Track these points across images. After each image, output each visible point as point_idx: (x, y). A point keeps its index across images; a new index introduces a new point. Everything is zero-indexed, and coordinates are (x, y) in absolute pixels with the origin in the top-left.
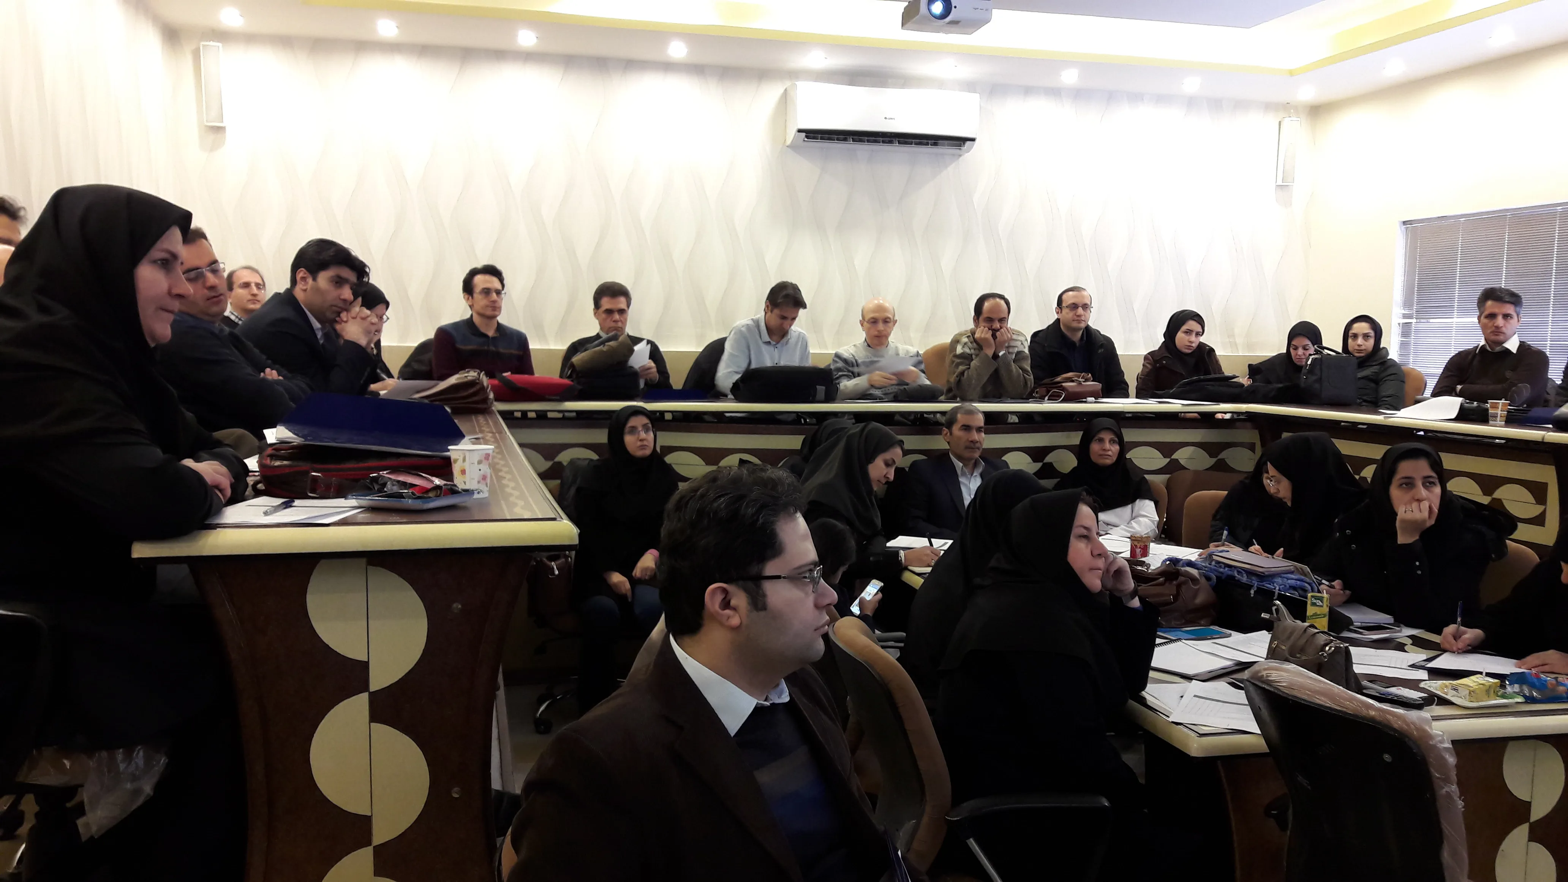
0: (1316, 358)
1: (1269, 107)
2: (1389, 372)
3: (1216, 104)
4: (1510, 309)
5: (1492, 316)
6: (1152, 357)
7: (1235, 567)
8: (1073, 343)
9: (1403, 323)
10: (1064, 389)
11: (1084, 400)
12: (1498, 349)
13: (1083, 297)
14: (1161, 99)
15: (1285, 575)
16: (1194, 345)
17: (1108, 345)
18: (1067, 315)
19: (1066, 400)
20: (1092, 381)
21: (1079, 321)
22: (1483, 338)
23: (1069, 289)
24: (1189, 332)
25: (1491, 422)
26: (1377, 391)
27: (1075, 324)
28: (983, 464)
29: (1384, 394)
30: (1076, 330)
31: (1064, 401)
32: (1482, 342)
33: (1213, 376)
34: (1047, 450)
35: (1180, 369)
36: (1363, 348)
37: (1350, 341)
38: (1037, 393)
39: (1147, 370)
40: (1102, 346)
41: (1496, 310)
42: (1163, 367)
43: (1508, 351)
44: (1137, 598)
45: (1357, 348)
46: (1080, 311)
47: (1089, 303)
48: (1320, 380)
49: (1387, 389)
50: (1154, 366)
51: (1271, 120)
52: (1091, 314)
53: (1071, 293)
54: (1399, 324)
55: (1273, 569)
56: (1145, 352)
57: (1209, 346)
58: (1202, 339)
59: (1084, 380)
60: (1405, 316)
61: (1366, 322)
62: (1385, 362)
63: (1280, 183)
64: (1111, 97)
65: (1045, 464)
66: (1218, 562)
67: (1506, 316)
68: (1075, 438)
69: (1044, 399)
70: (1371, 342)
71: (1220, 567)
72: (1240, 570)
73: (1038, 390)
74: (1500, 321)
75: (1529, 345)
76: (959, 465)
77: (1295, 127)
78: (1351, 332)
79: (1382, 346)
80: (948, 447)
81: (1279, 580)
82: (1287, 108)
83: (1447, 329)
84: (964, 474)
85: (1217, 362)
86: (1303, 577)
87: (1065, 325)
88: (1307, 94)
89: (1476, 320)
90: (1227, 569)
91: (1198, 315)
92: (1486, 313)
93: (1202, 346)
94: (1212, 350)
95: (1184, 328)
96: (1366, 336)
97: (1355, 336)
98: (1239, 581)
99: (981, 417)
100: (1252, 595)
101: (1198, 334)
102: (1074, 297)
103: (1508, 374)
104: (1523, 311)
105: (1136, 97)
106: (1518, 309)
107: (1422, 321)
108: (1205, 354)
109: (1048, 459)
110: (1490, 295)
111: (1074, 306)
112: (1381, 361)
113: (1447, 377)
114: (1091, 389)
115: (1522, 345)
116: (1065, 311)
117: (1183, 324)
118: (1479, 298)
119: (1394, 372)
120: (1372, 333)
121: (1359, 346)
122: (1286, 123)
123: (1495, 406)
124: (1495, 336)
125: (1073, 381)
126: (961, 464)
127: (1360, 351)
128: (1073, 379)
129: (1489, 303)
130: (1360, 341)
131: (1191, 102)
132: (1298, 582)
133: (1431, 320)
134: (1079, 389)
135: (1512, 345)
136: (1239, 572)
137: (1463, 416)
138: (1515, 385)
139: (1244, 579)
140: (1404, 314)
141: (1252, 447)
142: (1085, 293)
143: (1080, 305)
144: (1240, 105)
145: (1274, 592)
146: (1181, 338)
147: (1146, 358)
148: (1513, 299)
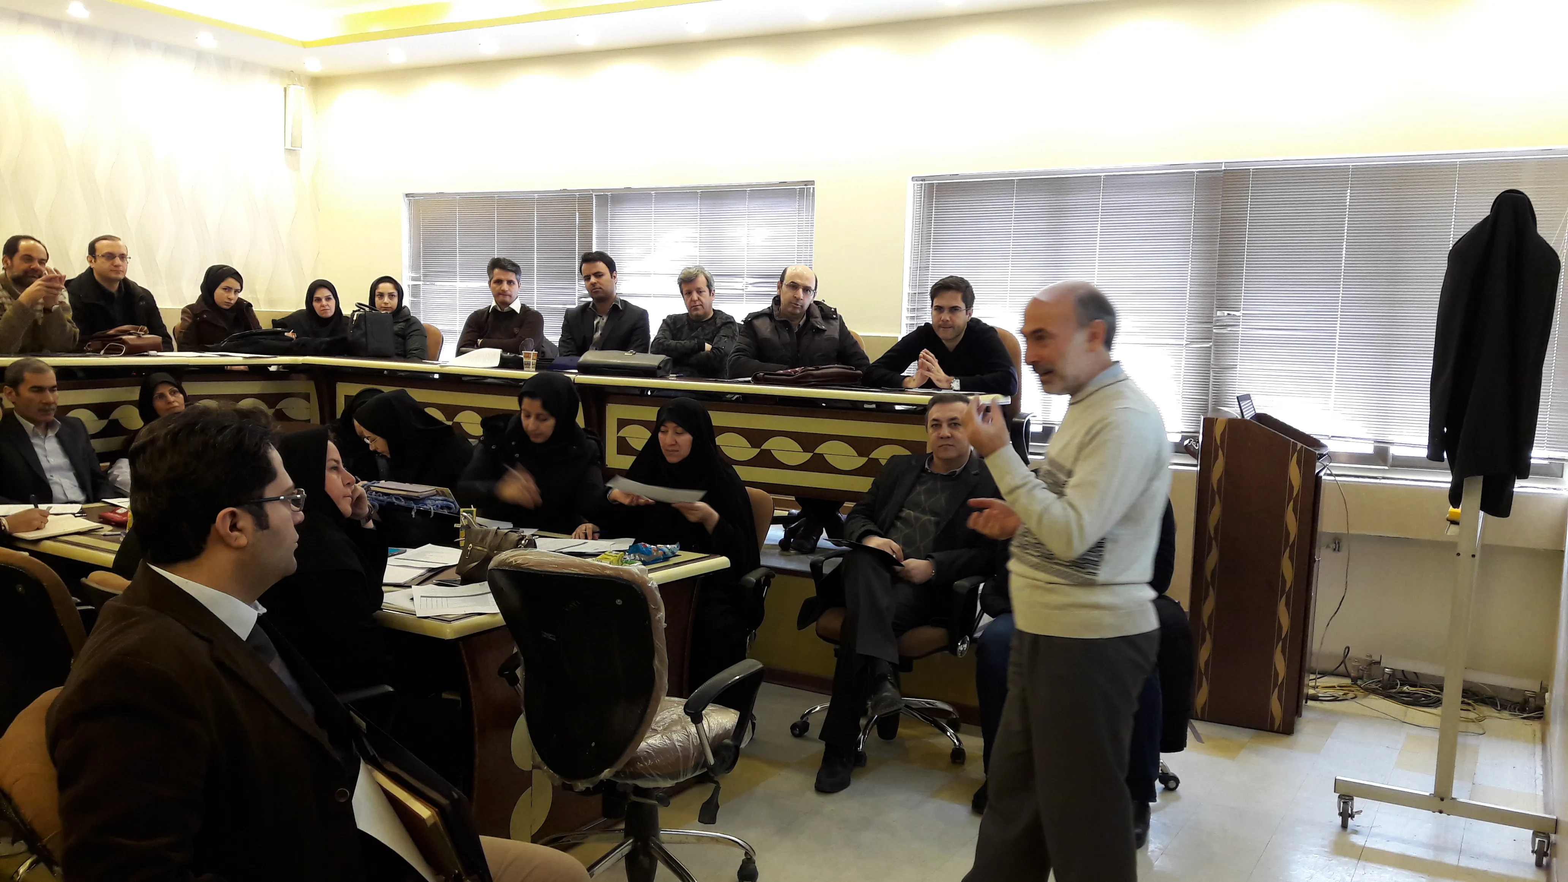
0: (360, 314)
1: (275, 72)
2: (414, 328)
3: (224, 63)
4: (512, 277)
5: (499, 282)
6: (190, 311)
7: (393, 495)
8: (111, 295)
9: (412, 285)
10: (124, 342)
11: (145, 353)
12: (506, 309)
13: (120, 246)
14: (169, 49)
15: (433, 498)
16: (233, 302)
17: (147, 298)
18: (102, 265)
19: (127, 354)
20: (149, 334)
21: (118, 272)
22: (494, 300)
23: (99, 238)
24: (228, 289)
25: (525, 369)
26: (404, 345)
27: (113, 275)
28: (59, 423)
29: (411, 348)
30: (112, 281)
31: (126, 355)
32: (494, 304)
33: (254, 331)
34: (112, 406)
35: (222, 324)
36: (389, 306)
37: (377, 299)
38: (89, 346)
39: (187, 324)
40: (142, 298)
41: (502, 277)
42: (204, 321)
43: (513, 311)
44: (371, 521)
45: (383, 305)
46: (118, 261)
47: (125, 253)
48: (365, 334)
49: (413, 344)
50: (194, 321)
51: (276, 86)
52: (128, 265)
53: (104, 242)
54: (409, 286)
55: (425, 493)
56: (183, 306)
57: (246, 301)
58: (241, 295)
59: (143, 333)
60: (413, 279)
61: (388, 282)
62: (410, 319)
63: (289, 146)
64: (116, 39)
65: (110, 421)
66: (377, 492)
67: (510, 282)
68: (135, 393)
69: (99, 353)
70: (395, 301)
71: (379, 496)
72: (397, 497)
73: (90, 343)
74: (505, 286)
75: (528, 307)
76: (29, 426)
77: (299, 93)
78: (377, 291)
79: (403, 305)
80: (12, 406)
81: (429, 502)
82: (290, 75)
83: (452, 292)
84: (36, 435)
85: (255, 316)
86: (446, 498)
87: (100, 275)
88: (314, 66)
89: (487, 284)
90: (386, 497)
91: (237, 273)
92: (495, 279)
93: (240, 301)
94: (250, 305)
95: (223, 285)
96: (391, 295)
97: (382, 295)
98: (398, 505)
99: (52, 373)
100: (414, 516)
101: (237, 291)
102: (108, 246)
103: (516, 330)
104: (523, 278)
105: (143, 44)
106: (518, 276)
107: (428, 283)
108: (243, 310)
109: (115, 415)
110: (496, 264)
111: (111, 256)
112: (405, 319)
113: (468, 332)
114: (150, 342)
115: (523, 307)
116: (100, 261)
117: (222, 280)
118: (488, 267)
119: (417, 328)
120: (396, 293)
121: (386, 304)
122: (292, 90)
123: (528, 356)
124: (502, 297)
125: (131, 334)
126: (32, 425)
127: (386, 309)
128: (131, 332)
129: (496, 271)
130: (386, 299)
131: (200, 57)
132: (445, 502)
133: (436, 283)
134: (139, 342)
135: (516, 306)
136: (396, 499)
137: (504, 364)
138: (524, 339)
139: (403, 503)
140: (412, 277)
141: (307, 397)
142: (121, 243)
143: (117, 255)
144: (248, 67)
145: (431, 512)
146: (220, 294)
147: (184, 311)
148: (514, 269)
